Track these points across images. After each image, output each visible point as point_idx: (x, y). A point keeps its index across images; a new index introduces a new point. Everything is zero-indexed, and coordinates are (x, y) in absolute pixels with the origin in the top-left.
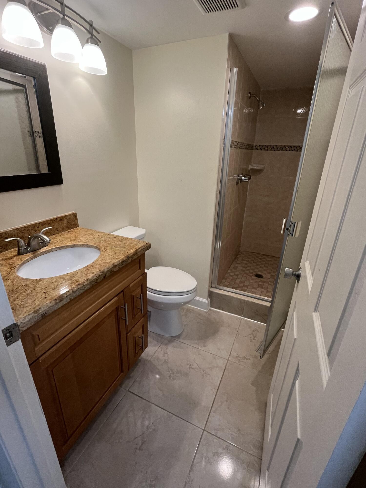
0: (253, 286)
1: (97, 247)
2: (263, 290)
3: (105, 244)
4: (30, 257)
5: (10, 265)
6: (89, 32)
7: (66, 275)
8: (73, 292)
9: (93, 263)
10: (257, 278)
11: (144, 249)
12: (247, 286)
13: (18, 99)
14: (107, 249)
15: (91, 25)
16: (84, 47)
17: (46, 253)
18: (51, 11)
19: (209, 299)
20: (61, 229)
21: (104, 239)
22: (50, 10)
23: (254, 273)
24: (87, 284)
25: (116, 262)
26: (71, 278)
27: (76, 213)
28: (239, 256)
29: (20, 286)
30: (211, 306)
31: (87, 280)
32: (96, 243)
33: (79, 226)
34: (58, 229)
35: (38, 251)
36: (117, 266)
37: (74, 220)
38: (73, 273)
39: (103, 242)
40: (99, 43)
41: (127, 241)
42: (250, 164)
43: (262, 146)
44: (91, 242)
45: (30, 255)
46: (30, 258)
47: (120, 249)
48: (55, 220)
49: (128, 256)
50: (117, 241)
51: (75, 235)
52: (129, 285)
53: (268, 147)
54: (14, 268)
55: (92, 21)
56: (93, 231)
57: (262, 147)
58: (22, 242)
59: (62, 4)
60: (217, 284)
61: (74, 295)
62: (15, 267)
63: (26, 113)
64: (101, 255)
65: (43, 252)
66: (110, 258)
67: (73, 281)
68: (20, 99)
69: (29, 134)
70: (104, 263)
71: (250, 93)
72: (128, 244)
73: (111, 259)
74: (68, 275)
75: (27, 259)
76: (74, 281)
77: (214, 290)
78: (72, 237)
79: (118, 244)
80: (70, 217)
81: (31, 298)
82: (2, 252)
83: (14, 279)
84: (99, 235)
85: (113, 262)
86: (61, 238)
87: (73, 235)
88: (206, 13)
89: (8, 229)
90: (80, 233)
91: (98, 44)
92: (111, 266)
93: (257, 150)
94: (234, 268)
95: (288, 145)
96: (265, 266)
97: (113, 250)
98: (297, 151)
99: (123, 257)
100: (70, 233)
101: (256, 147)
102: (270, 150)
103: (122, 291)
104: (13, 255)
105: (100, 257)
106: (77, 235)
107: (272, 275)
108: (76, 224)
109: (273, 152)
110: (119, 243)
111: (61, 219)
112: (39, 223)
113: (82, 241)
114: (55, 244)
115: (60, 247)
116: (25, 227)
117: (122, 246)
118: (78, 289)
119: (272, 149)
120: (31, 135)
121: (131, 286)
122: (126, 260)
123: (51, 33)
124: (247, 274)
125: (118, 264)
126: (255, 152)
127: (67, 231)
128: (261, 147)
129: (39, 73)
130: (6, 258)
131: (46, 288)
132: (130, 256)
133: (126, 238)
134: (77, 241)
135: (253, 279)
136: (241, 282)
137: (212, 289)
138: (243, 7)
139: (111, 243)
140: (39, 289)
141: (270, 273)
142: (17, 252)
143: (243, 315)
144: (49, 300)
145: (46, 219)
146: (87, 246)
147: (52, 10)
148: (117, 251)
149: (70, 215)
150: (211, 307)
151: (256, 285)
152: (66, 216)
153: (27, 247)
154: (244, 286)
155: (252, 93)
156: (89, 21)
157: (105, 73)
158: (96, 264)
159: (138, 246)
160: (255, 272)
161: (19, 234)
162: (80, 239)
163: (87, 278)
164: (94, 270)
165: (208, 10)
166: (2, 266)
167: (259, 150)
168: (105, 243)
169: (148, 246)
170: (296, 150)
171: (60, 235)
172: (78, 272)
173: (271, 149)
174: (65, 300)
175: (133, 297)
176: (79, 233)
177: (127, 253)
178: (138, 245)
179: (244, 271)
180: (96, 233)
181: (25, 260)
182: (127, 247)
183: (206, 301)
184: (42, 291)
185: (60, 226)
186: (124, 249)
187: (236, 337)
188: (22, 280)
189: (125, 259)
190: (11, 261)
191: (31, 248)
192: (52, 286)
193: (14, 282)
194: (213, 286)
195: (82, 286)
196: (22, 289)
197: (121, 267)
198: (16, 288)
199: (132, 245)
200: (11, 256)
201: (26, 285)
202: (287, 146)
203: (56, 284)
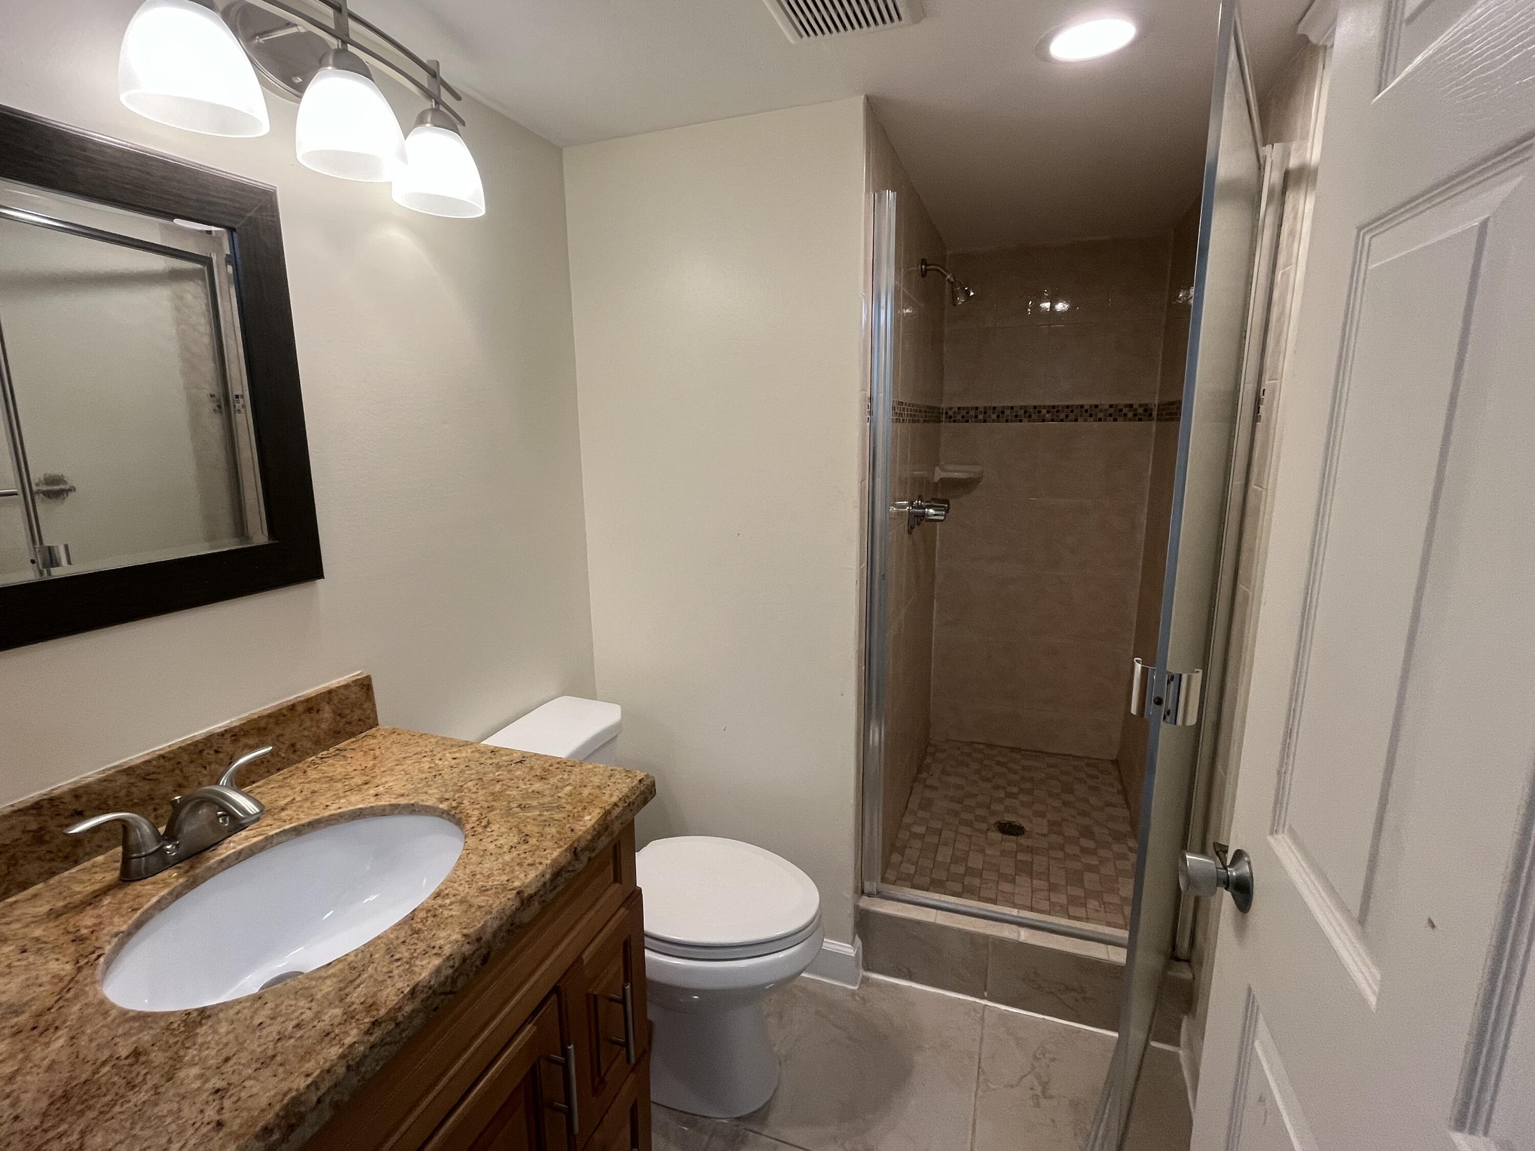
0: (998, 871)
1: (449, 814)
2: (1036, 882)
3: (481, 798)
4: (172, 887)
5: (79, 940)
6: (428, 94)
7: (323, 974)
8: (349, 1067)
9: (437, 895)
10: (1006, 837)
11: (634, 803)
12: (978, 874)
13: (181, 298)
14: (489, 823)
15: (434, 75)
16: (409, 137)
17: (241, 858)
18: (302, 30)
19: (858, 942)
20: (308, 744)
21: (477, 773)
22: (296, 25)
23: (993, 820)
24: (413, 1011)
25: (528, 880)
26: (340, 990)
27: (368, 678)
28: (929, 760)
29: (104, 1063)
30: (865, 965)
31: (413, 992)
32: (447, 796)
33: (377, 725)
34: (298, 746)
35: (208, 854)
36: (537, 898)
37: (362, 705)
38: (350, 959)
39: (474, 790)
40: (459, 127)
41: (566, 776)
42: (938, 465)
43: (968, 410)
44: (426, 793)
45: (172, 877)
46: (170, 893)
47: (540, 815)
48: (285, 712)
49: (575, 845)
50: (528, 778)
51: (364, 765)
52: (579, 959)
53: (985, 413)
54: (94, 956)
55: (438, 63)
56: (433, 740)
57: (968, 413)
58: (143, 827)
59: (338, 9)
60: (879, 878)
61: (354, 1081)
62: (100, 952)
63: (206, 340)
64: (468, 851)
65: (227, 857)
66: (506, 864)
67: (353, 1003)
68: (189, 297)
69: (215, 405)
70: (483, 890)
71: (924, 262)
72: (569, 788)
73: (508, 869)
74: (331, 971)
75: (158, 902)
76: (352, 1008)
77: (873, 905)
78: (353, 774)
79: (533, 791)
80: (346, 693)
81: (150, 1137)
82: (54, 874)
83: (83, 1020)
84: (457, 755)
85: (517, 884)
86: (309, 782)
87: (355, 767)
88: (801, 36)
89: (89, 773)
90: (382, 753)
91: (457, 129)
92: (510, 903)
93: (954, 421)
94: (922, 807)
95: (1047, 403)
96: (1022, 790)
97: (513, 821)
98: (1076, 420)
99: (556, 854)
100: (344, 756)
101: (951, 413)
102: (994, 421)
103: (555, 990)
104: (97, 886)
105: (462, 863)
106: (371, 763)
107: (1051, 824)
108: (369, 718)
109: (1003, 425)
110: (533, 788)
111: (311, 706)
112: (222, 734)
113: (390, 788)
114: (283, 814)
115: (303, 825)
116: (162, 757)
117: (547, 800)
118: (372, 1047)
119: (998, 416)
120: (219, 406)
121: (585, 962)
122: (569, 863)
123: (298, 96)
124: (969, 824)
125: (539, 891)
126: (947, 429)
127: (331, 750)
128: (964, 413)
129: (249, 215)
130: (65, 906)
131: (227, 1060)
132: (583, 844)
133: (558, 763)
134: (372, 792)
135: (991, 844)
136: (955, 860)
137: (866, 903)
138: (916, 20)
139: (505, 790)
140: (195, 1071)
141: (1042, 815)
142: (115, 869)
143: (986, 994)
144: (238, 1137)
145: (253, 712)
146: (413, 810)
147: (303, 27)
148: (529, 827)
149: (346, 687)
150: (867, 969)
151: (1008, 867)
152: (330, 692)
153: (160, 844)
154: (970, 872)
155: (928, 263)
156: (427, 61)
157: (481, 210)
158: (448, 901)
159: (611, 795)
160: (993, 813)
161: (134, 789)
162: (384, 780)
163: (412, 984)
164: (443, 934)
165: (807, 29)
166: (40, 949)
167: (959, 421)
168: (481, 792)
169: (647, 791)
170: (1072, 416)
171: (305, 767)
172: (371, 949)
173: (994, 417)
174: (312, 1118)
175: (592, 1001)
176: (377, 752)
177: (569, 834)
178: (608, 792)
179: (956, 814)
180: (445, 749)
181: (146, 907)
182: (568, 803)
183: (848, 949)
184: (205, 1082)
185: (306, 733)
186: (556, 817)
187: (980, 1093)
188: (119, 1025)
189: (563, 861)
190: (87, 920)
191: (177, 846)
192: (254, 1046)
193: (83, 1041)
194: (868, 887)
195: (391, 1026)
196: (114, 1084)
197: (551, 896)
198: (84, 1077)
199: (586, 792)
200: (90, 889)
201: (136, 1054)
202: (1044, 407)
203: (274, 1034)
